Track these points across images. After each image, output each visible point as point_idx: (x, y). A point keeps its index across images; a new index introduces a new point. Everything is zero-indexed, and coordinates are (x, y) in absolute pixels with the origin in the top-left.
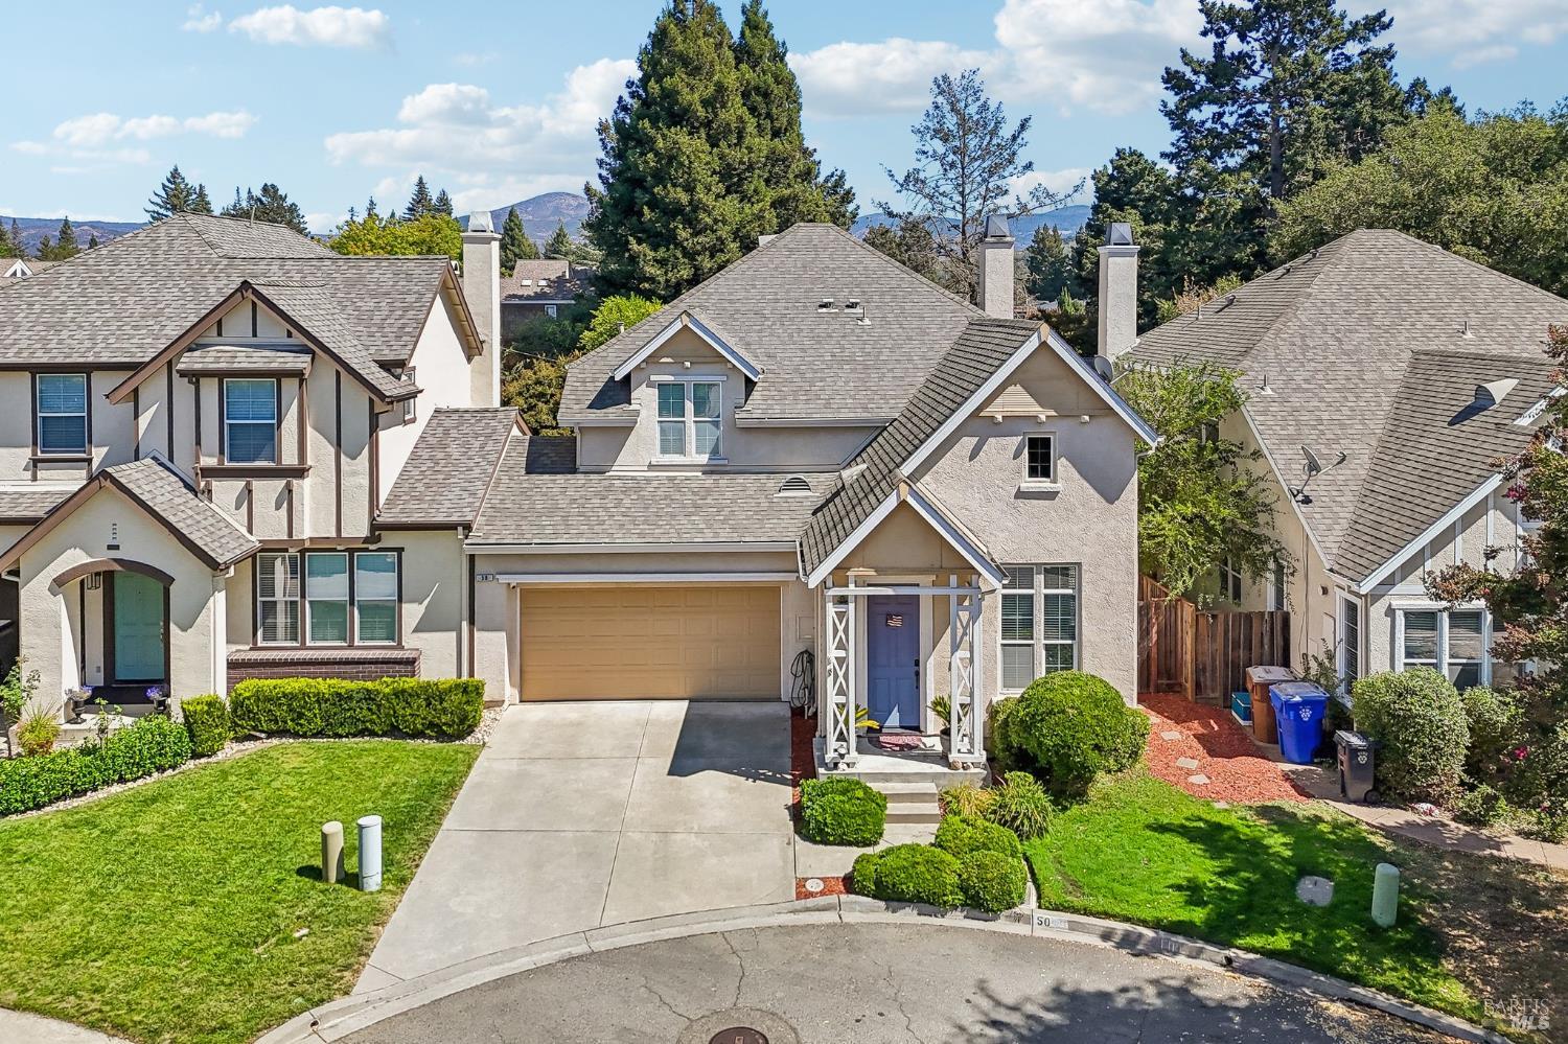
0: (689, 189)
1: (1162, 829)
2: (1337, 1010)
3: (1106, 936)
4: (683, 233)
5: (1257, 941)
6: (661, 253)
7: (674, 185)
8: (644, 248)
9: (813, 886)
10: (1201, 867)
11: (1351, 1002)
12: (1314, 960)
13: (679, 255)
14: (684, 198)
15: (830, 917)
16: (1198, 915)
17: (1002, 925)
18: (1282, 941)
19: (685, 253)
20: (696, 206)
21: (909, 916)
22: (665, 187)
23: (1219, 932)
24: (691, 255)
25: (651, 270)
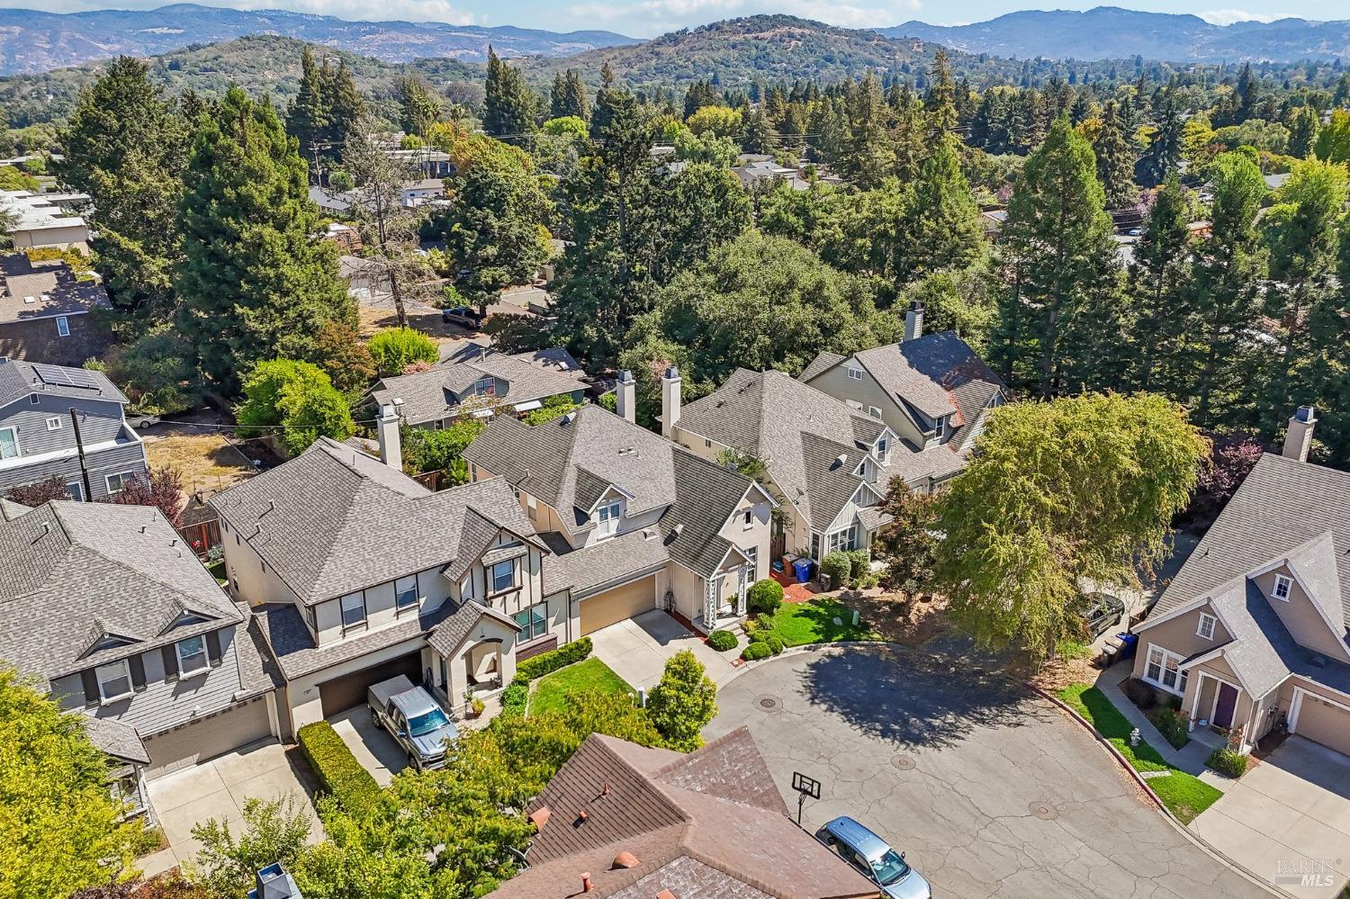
0: (274, 265)
1: (796, 616)
2: (858, 648)
3: (805, 649)
4: (275, 297)
5: (836, 638)
6: (258, 311)
7: (265, 266)
8: (246, 310)
9: (736, 663)
10: (812, 624)
11: (859, 645)
12: (848, 639)
13: (272, 311)
14: (271, 273)
15: (746, 669)
16: (821, 637)
17: (781, 656)
18: (840, 637)
19: (277, 311)
20: (280, 277)
21: (761, 662)
22: (257, 267)
23: (828, 639)
24: (280, 311)
25: (254, 325)
